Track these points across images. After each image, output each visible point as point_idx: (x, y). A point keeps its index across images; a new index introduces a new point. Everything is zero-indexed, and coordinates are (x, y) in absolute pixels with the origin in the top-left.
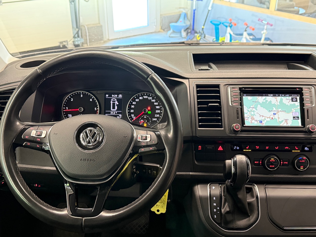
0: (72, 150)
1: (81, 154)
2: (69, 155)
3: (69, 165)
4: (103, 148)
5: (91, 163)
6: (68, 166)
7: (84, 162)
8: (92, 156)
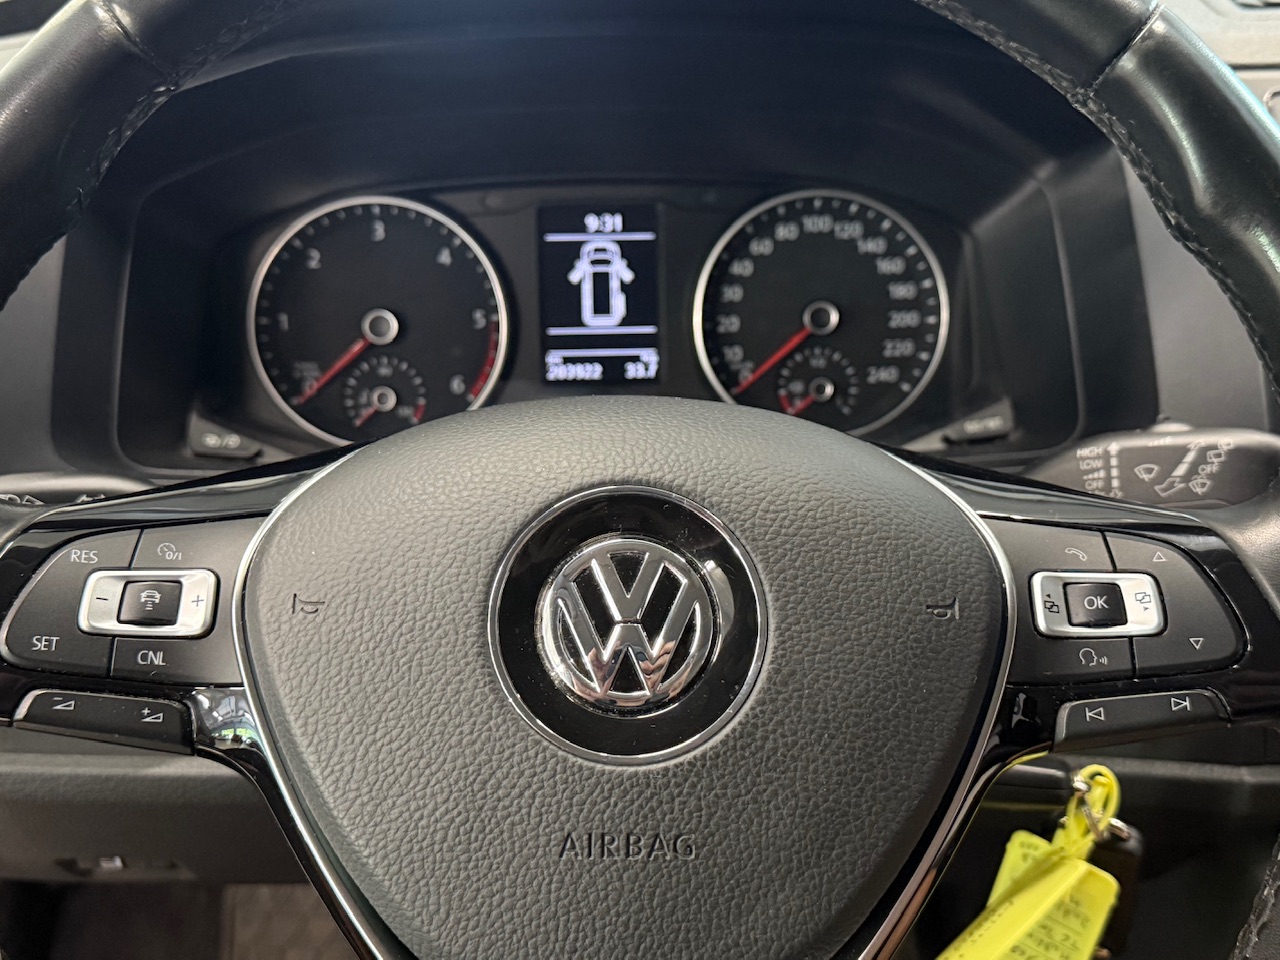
0: (475, 755)
1: (560, 787)
2: (451, 804)
3: (461, 898)
4: (755, 726)
5: (659, 869)
6: (449, 901)
7: (593, 864)
8: (666, 807)
